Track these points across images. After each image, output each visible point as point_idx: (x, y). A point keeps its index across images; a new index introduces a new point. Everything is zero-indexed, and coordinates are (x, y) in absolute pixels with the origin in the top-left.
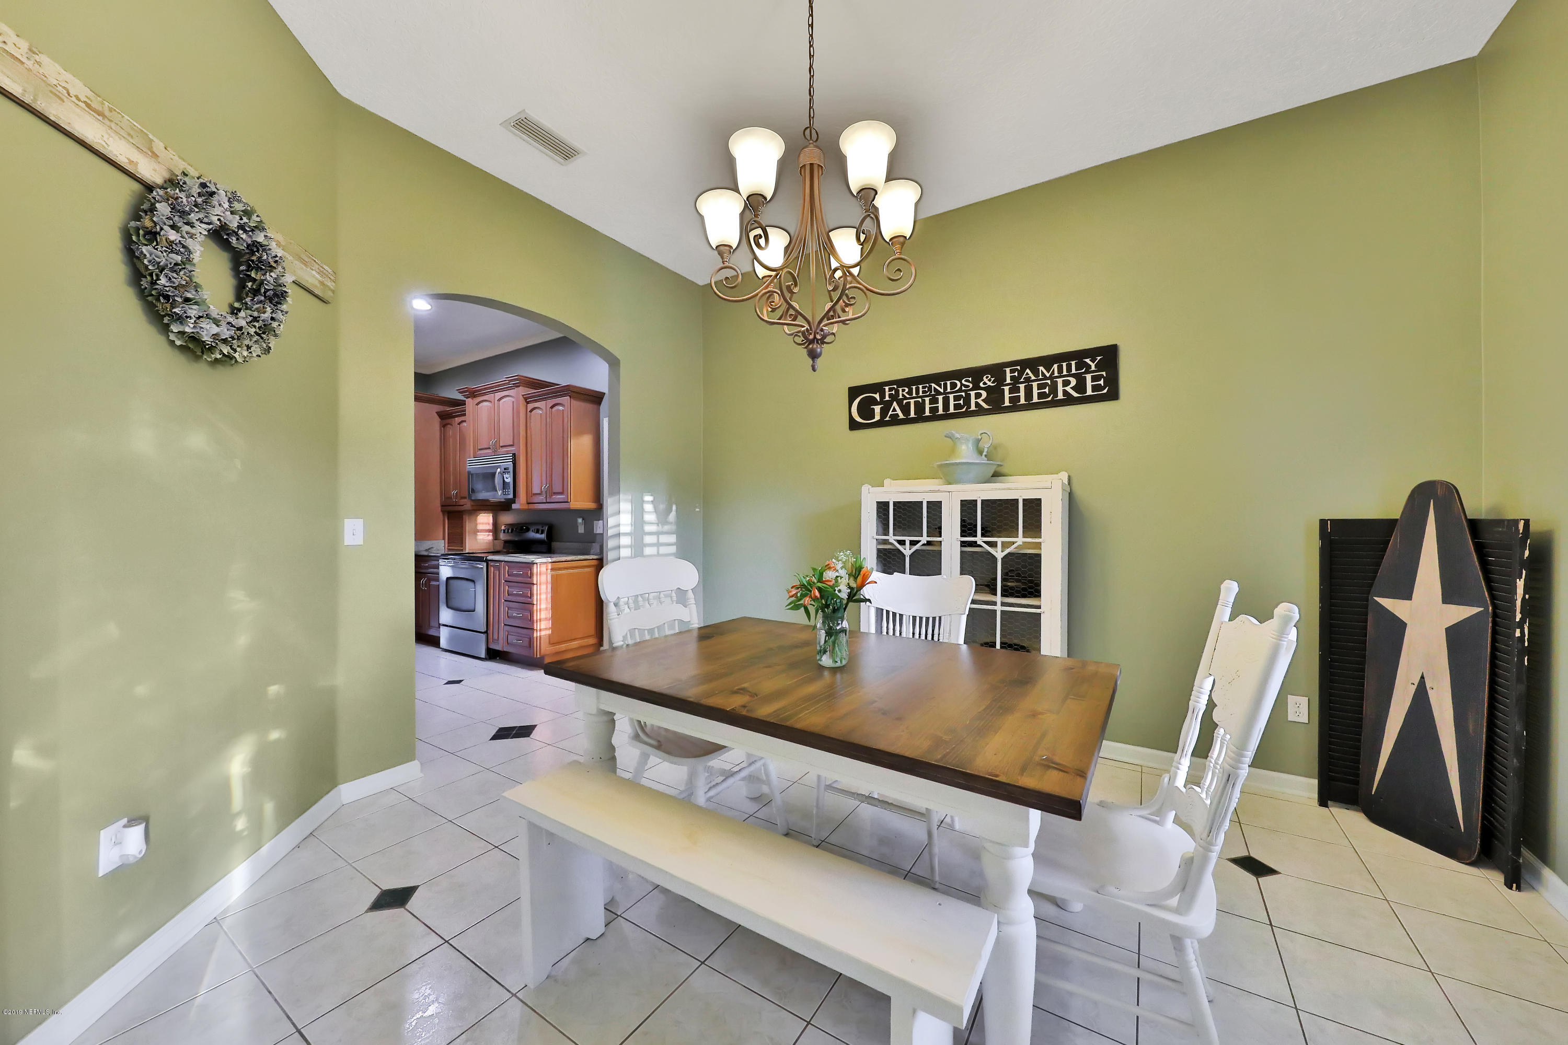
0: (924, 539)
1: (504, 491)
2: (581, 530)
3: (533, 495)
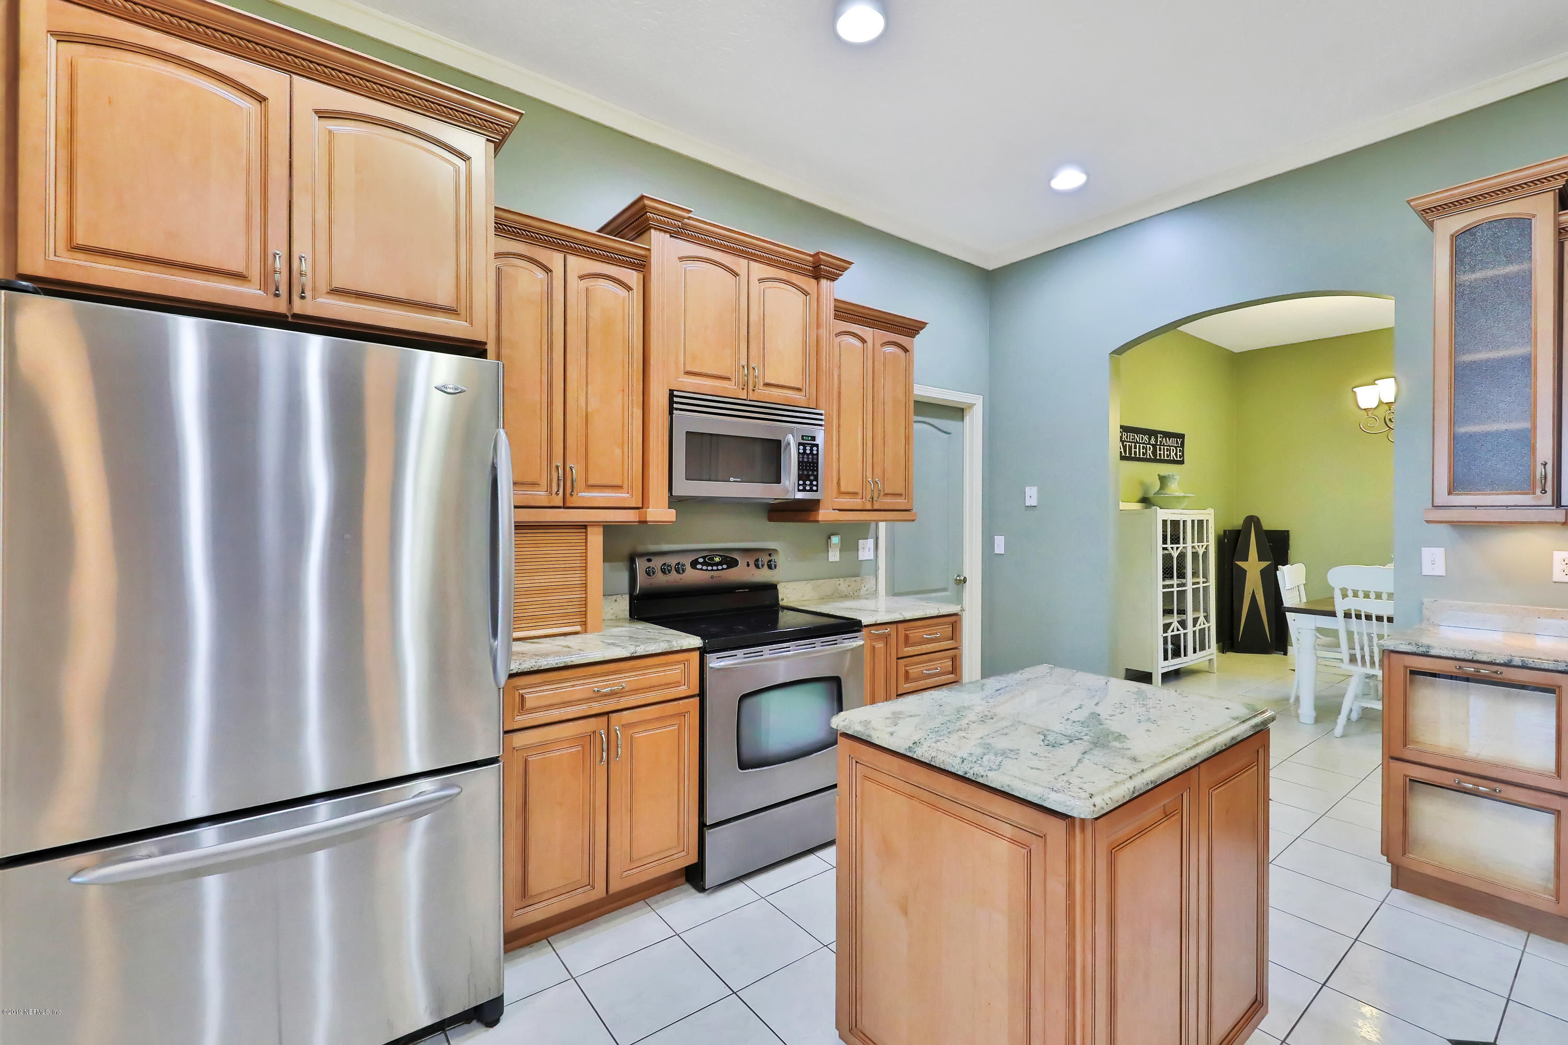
1: (801, 482)
2: (834, 555)
3: (841, 493)
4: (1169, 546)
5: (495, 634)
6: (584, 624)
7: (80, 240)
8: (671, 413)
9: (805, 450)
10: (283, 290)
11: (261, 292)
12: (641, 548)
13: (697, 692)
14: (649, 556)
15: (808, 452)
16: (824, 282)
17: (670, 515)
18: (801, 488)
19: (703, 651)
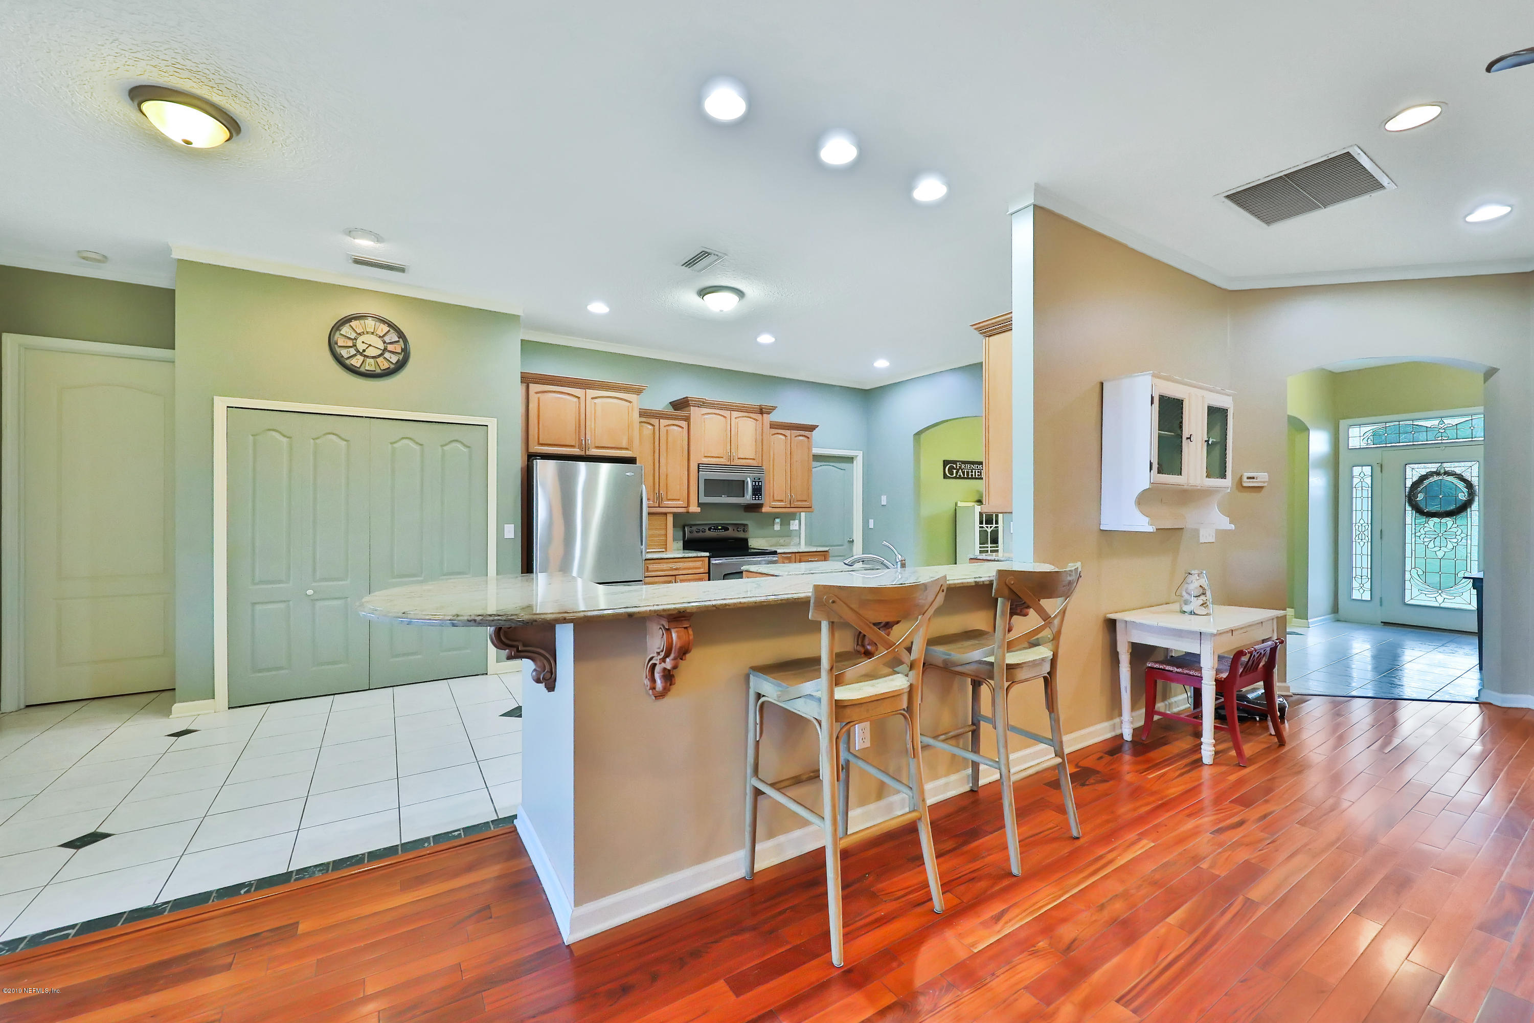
0: (994, 525)
1: (754, 497)
2: (777, 527)
3: (775, 501)
4: (984, 525)
5: (642, 544)
6: (666, 549)
7: (541, 442)
8: (698, 473)
9: (755, 484)
10: (584, 449)
11: (578, 450)
12: (688, 523)
13: (707, 571)
14: (691, 526)
15: (757, 484)
16: (765, 415)
17: (698, 510)
18: (754, 499)
19: (709, 557)
